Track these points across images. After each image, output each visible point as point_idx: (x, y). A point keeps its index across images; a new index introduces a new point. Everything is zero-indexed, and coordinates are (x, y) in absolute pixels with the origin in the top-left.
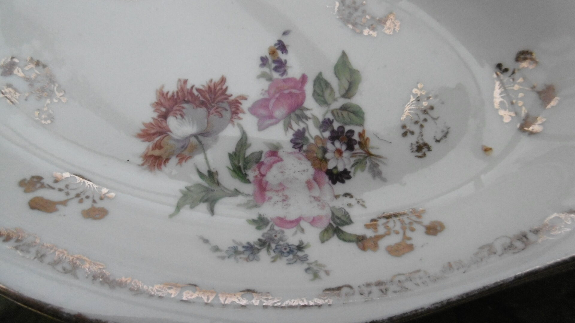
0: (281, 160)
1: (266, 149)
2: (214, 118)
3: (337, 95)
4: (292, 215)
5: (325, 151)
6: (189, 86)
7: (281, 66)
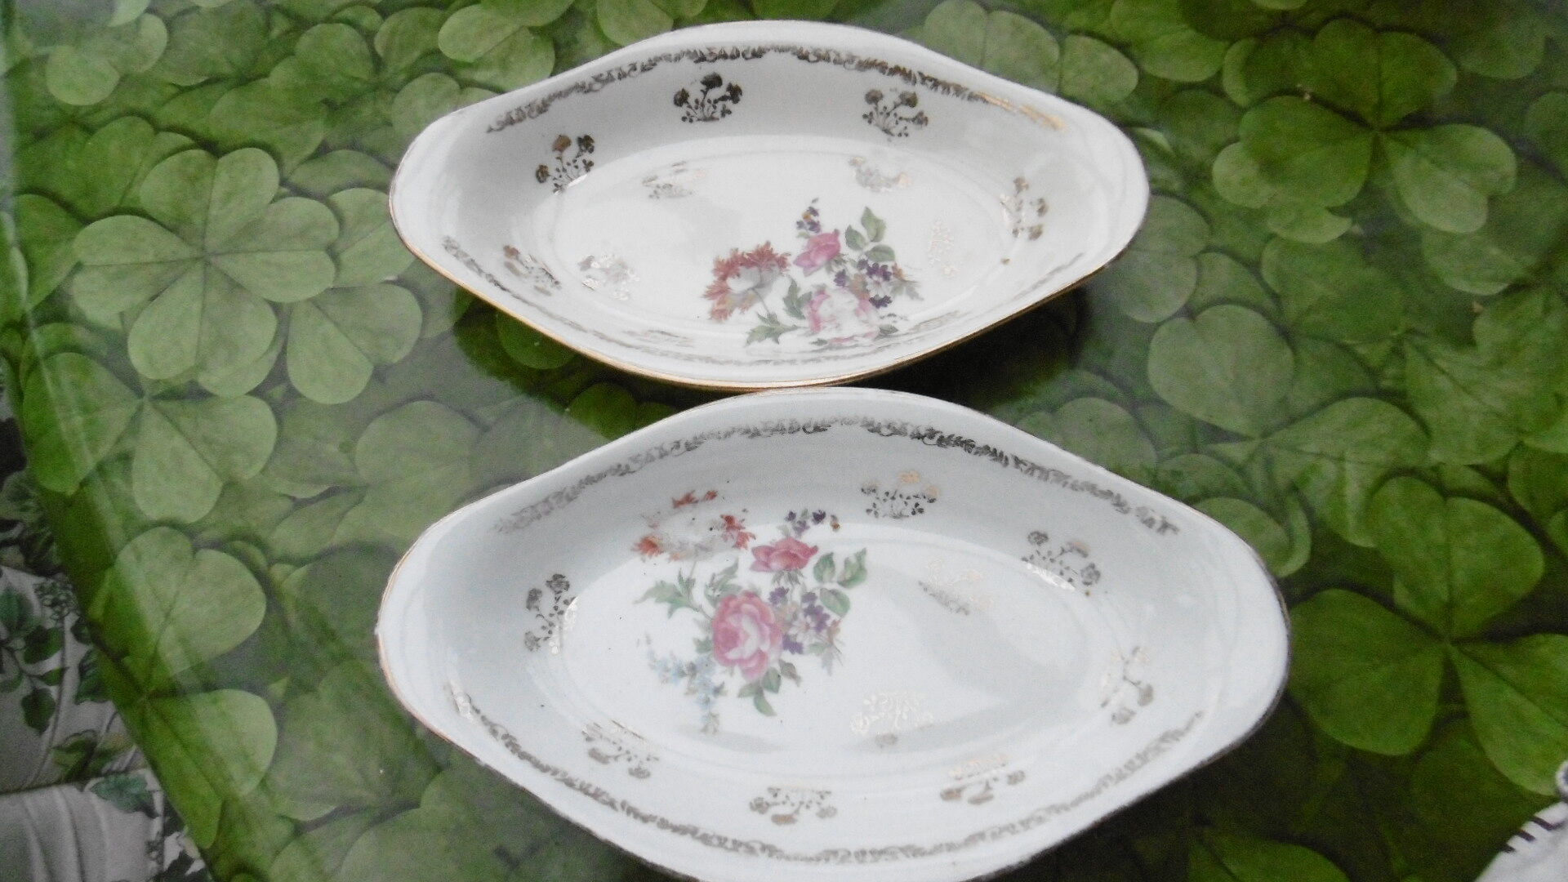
0: (828, 296)
1: (814, 290)
2: (765, 273)
3: (867, 240)
4: (846, 333)
5: (865, 284)
6: (740, 253)
7: (815, 226)
